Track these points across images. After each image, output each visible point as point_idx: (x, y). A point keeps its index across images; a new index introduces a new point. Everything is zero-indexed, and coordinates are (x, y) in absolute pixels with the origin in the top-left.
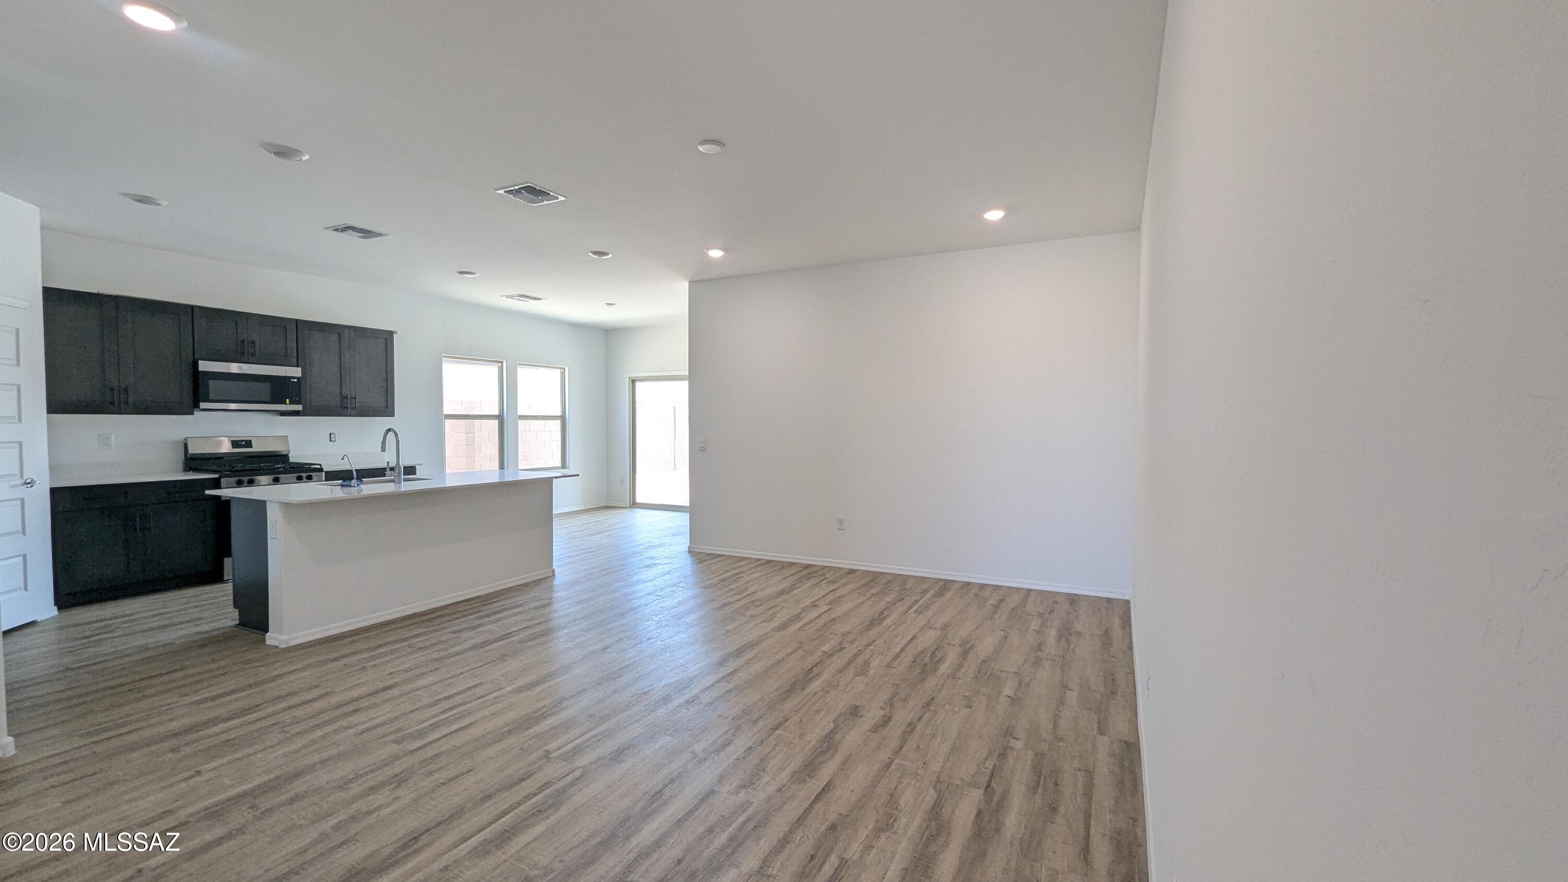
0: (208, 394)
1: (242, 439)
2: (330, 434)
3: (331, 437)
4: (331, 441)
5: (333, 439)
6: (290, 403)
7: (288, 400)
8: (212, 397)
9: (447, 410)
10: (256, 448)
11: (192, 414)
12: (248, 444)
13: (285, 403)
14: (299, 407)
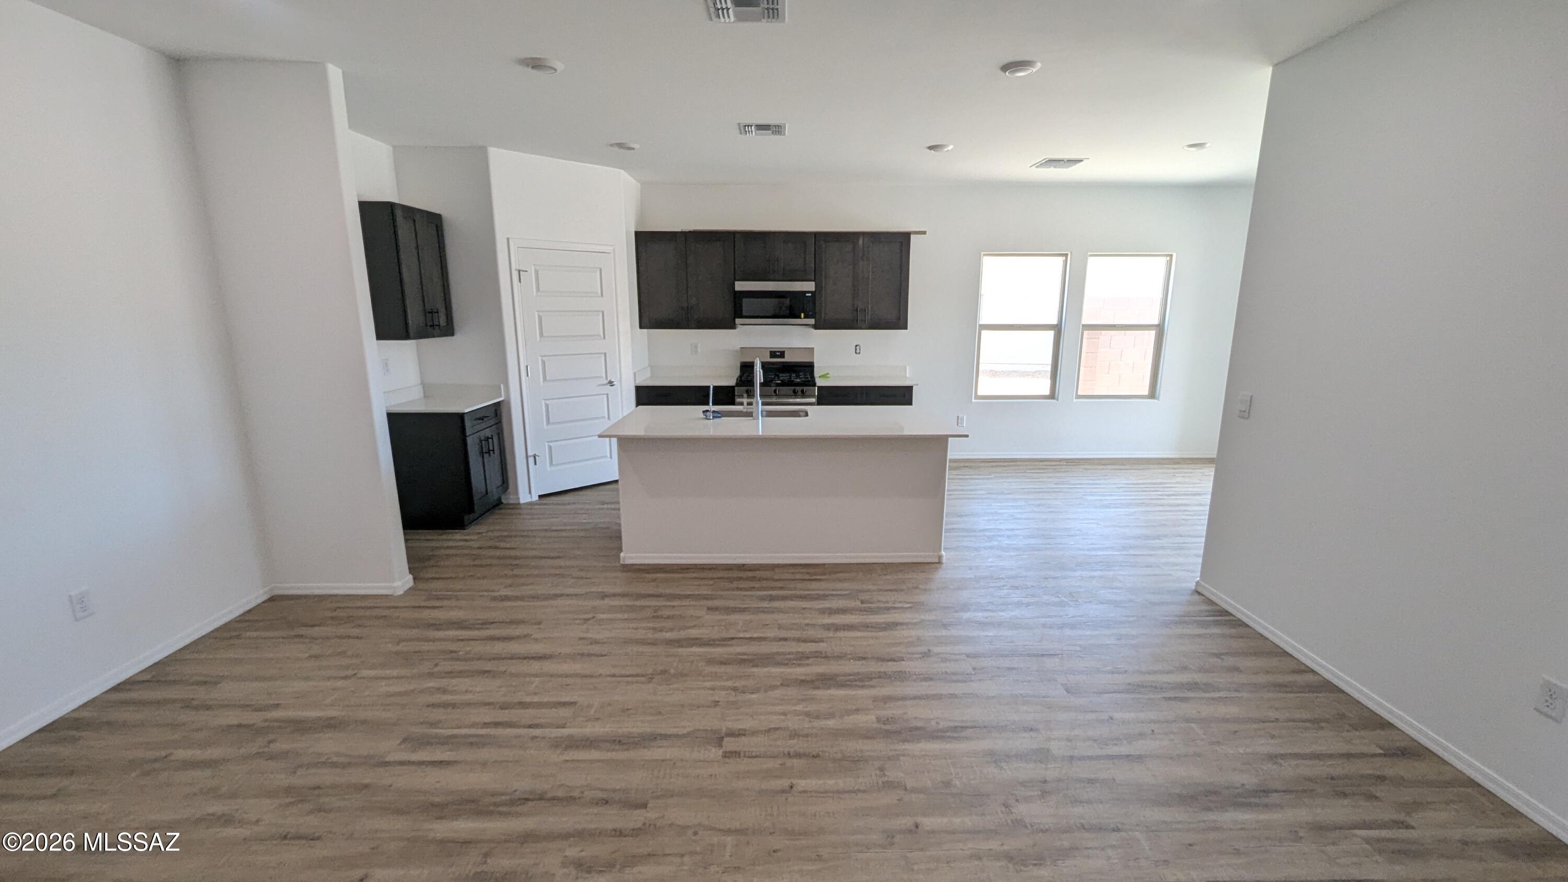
0: (741, 310)
1: (778, 350)
2: (856, 346)
3: (856, 349)
4: (856, 353)
5: (858, 351)
6: (806, 317)
7: (802, 315)
8: (744, 314)
9: (984, 319)
10: (788, 358)
11: (733, 326)
12: (782, 354)
13: (799, 317)
14: (812, 321)
